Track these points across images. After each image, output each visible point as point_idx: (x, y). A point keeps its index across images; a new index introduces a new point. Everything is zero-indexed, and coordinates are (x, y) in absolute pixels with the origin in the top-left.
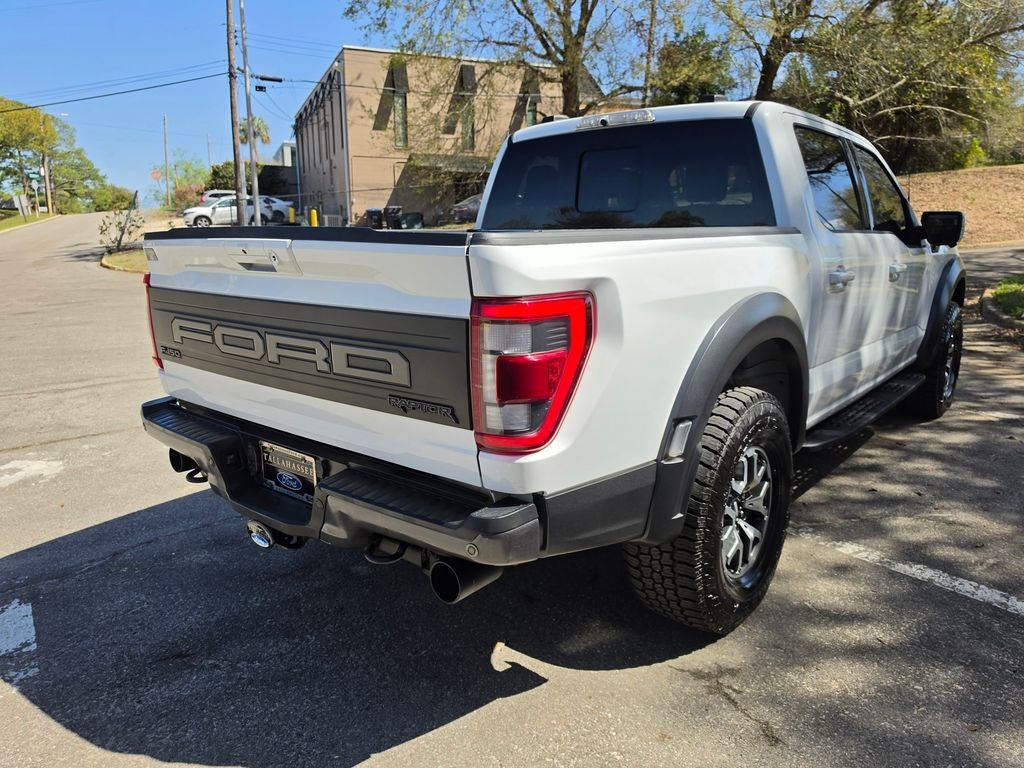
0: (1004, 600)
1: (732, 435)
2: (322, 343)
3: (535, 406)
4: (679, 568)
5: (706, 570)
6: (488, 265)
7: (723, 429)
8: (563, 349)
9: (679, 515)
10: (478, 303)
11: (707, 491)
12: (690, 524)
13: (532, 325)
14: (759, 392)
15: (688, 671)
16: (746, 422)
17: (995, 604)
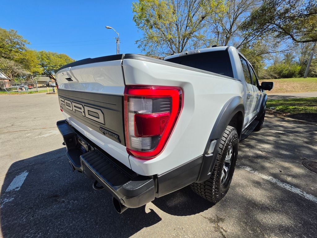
0: (302, 193)
1: (226, 142)
2: (82, 105)
3: (153, 138)
4: (207, 187)
5: (216, 188)
6: (132, 69)
7: (223, 141)
8: (168, 112)
9: (210, 173)
10: (128, 88)
11: (218, 162)
12: (213, 174)
13: (153, 100)
14: (233, 128)
15: (207, 218)
16: (230, 138)
17: (300, 195)
